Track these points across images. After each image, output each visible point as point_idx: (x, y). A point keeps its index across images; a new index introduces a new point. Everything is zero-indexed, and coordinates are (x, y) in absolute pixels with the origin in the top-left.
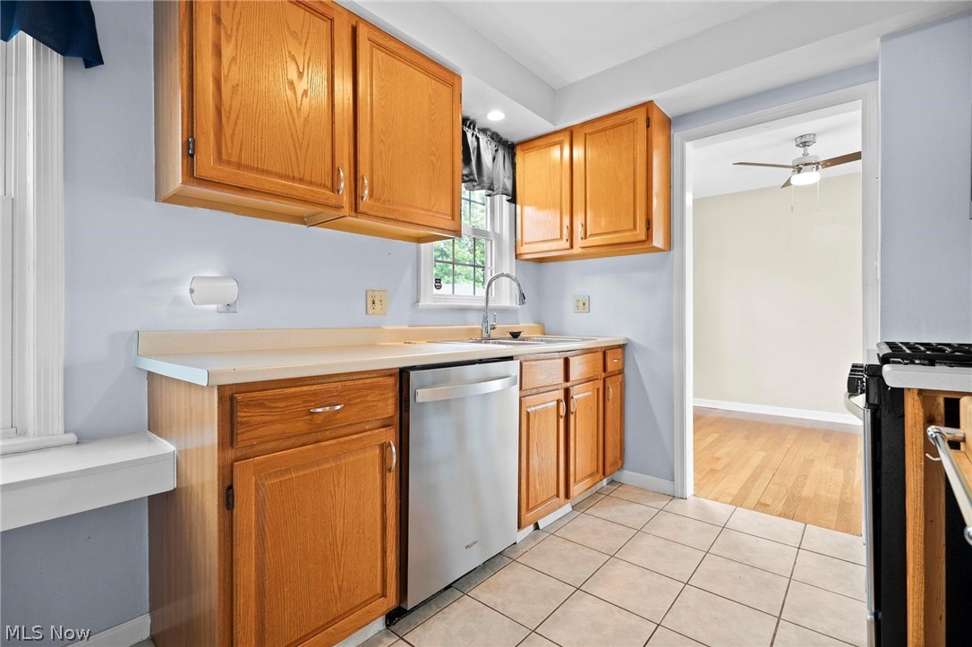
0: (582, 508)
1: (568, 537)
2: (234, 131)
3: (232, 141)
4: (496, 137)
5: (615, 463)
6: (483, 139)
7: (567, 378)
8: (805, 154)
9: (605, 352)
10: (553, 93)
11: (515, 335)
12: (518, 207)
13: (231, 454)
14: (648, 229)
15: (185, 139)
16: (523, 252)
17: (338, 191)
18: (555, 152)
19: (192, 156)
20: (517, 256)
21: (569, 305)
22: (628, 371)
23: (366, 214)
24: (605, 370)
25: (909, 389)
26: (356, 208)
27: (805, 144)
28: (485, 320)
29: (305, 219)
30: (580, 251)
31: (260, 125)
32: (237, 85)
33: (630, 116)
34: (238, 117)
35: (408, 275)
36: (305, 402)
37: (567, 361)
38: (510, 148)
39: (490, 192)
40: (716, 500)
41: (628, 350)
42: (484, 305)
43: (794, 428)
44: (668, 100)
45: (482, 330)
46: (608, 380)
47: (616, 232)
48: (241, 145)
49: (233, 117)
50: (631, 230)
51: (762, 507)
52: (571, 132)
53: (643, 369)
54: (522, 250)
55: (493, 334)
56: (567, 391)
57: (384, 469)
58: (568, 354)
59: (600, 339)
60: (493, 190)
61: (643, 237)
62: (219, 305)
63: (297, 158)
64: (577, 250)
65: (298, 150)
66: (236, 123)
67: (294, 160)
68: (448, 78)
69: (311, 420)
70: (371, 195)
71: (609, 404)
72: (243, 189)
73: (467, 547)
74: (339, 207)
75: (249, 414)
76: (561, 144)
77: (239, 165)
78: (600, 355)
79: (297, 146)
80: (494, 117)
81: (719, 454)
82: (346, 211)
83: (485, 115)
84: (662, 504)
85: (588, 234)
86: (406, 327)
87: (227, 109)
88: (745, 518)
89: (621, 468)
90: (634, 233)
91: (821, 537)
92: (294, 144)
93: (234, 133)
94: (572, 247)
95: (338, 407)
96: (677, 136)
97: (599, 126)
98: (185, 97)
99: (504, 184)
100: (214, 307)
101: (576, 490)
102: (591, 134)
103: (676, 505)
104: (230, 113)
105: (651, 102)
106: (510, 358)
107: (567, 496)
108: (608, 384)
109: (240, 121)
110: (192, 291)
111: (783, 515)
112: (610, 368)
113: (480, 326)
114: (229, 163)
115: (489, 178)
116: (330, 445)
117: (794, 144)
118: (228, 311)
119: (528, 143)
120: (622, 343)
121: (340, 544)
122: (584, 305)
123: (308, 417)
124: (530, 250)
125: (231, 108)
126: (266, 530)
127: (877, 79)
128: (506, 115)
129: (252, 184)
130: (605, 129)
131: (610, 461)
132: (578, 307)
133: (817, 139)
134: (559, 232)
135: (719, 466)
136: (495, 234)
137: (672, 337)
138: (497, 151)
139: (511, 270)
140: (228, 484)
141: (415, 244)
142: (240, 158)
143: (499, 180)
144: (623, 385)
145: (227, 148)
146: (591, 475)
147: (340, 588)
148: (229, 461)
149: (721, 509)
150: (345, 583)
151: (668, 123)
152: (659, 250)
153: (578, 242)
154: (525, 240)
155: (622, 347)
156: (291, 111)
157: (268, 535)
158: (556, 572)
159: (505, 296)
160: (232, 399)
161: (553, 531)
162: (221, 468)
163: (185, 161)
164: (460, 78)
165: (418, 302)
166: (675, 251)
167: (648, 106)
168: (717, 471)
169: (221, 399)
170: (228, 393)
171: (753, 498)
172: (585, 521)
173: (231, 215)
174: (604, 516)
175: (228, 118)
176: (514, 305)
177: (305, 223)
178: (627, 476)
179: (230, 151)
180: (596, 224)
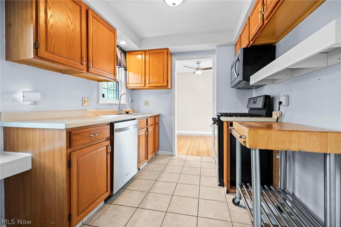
0: (150, 162)
1: (149, 170)
2: (51, 41)
3: (51, 45)
4: (121, 49)
5: (157, 149)
6: (117, 49)
7: (147, 125)
8: (199, 66)
9: (155, 117)
10: (140, 40)
11: (127, 113)
12: (127, 72)
13: (70, 150)
14: (167, 83)
15: (34, 42)
16: (128, 86)
17: (83, 65)
18: (139, 57)
19: (37, 49)
20: (126, 87)
21: (142, 103)
22: (160, 123)
23: (91, 73)
24: (155, 122)
25: (225, 121)
26: (88, 70)
27: (198, 64)
28: (119, 108)
29: (63, 71)
30: (148, 87)
31: (60, 40)
32: (52, 25)
33: (163, 51)
34: (52, 36)
35: (95, 92)
36: (89, 133)
37: (147, 119)
38: (125, 52)
39: (120, 66)
40: (182, 155)
41: (160, 116)
42: (119, 103)
43: (195, 136)
44: (172, 49)
45: (118, 111)
46: (156, 125)
47: (158, 83)
48: (54, 46)
49: (51, 36)
50: (162, 83)
51: (192, 155)
52: (145, 52)
53: (164, 122)
54: (129, 86)
55: (122, 112)
56: (147, 128)
57: (107, 153)
58: (147, 118)
59: (154, 114)
60: (121, 66)
61: (166, 85)
62: (31, 102)
63: (71, 52)
64: (147, 87)
65: (71, 50)
66: (52, 39)
67: (70, 53)
68: (113, 30)
69: (90, 139)
70: (92, 67)
71: (156, 132)
72: (53, 62)
73: (127, 175)
74: (83, 70)
75: (75, 137)
76: (142, 54)
77: (53, 53)
78: (154, 118)
79: (71, 48)
80: (122, 43)
81: (180, 144)
82: (85, 71)
83: (119, 42)
84: (170, 158)
85: (150, 83)
86: (95, 110)
87: (49, 33)
88: (189, 158)
89: (158, 151)
90: (163, 84)
91: (205, 159)
92: (70, 48)
93: (51, 42)
94: (145, 86)
95: (97, 135)
96: (173, 58)
97: (154, 52)
98: (34, 27)
99: (124, 65)
100: (29, 103)
101: (149, 157)
102: (151, 54)
103: (173, 157)
104: (50, 34)
105: (168, 48)
106: (135, 119)
107: (147, 159)
108: (156, 126)
109: (53, 38)
110: (24, 97)
111: (197, 156)
112: (156, 122)
113: (117, 110)
114: (50, 52)
115: (120, 62)
116: (95, 146)
117: (196, 63)
118: (35, 104)
119: (131, 52)
120: (159, 114)
121: (97, 177)
122: (147, 103)
123: (90, 138)
124: (130, 86)
125: (50, 33)
126: (80, 173)
127: (215, 54)
128: (126, 43)
129: (57, 60)
130: (155, 53)
131: (156, 148)
132: (145, 104)
133: (201, 63)
134: (141, 81)
135: (181, 147)
136: (120, 80)
137: (172, 112)
138: (121, 53)
139: (125, 92)
140: (69, 160)
141: (97, 82)
142: (53, 51)
143: (122, 62)
144: (159, 126)
145: (49, 47)
146: (152, 153)
147: (97, 190)
148: (69, 153)
149: (184, 157)
150: (98, 188)
151: (171, 54)
152: (169, 89)
153: (147, 85)
154: (130, 83)
155: (158, 115)
156: (69, 36)
157: (80, 175)
158: (149, 178)
159: (123, 101)
160: (70, 132)
161: (144, 169)
162: (67, 155)
163: (34, 50)
164: (116, 31)
165: (98, 102)
166: (173, 89)
167: (167, 49)
168: (181, 148)
169: (67, 133)
170: (69, 131)
171: (190, 153)
172: (152, 165)
173: (36, 68)
174: (156, 163)
175: (50, 36)
176: (126, 103)
177: (62, 73)
178: (160, 152)
179: (50, 48)
180: (152, 80)
